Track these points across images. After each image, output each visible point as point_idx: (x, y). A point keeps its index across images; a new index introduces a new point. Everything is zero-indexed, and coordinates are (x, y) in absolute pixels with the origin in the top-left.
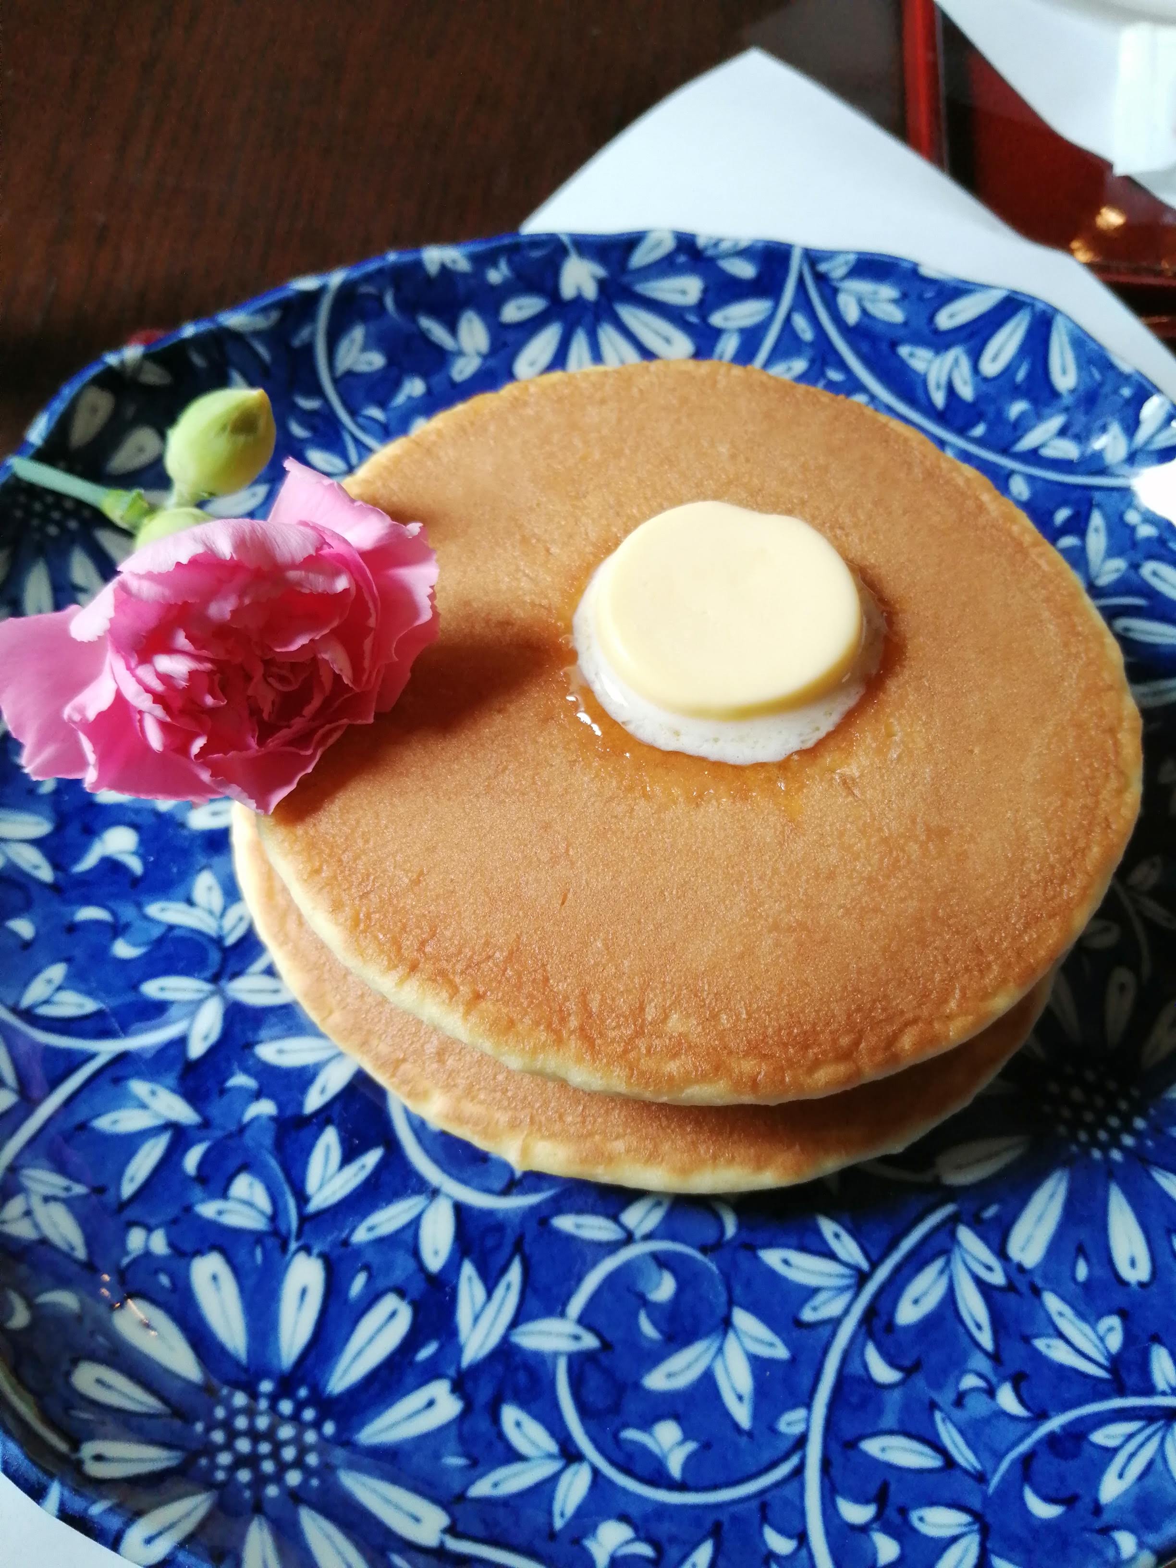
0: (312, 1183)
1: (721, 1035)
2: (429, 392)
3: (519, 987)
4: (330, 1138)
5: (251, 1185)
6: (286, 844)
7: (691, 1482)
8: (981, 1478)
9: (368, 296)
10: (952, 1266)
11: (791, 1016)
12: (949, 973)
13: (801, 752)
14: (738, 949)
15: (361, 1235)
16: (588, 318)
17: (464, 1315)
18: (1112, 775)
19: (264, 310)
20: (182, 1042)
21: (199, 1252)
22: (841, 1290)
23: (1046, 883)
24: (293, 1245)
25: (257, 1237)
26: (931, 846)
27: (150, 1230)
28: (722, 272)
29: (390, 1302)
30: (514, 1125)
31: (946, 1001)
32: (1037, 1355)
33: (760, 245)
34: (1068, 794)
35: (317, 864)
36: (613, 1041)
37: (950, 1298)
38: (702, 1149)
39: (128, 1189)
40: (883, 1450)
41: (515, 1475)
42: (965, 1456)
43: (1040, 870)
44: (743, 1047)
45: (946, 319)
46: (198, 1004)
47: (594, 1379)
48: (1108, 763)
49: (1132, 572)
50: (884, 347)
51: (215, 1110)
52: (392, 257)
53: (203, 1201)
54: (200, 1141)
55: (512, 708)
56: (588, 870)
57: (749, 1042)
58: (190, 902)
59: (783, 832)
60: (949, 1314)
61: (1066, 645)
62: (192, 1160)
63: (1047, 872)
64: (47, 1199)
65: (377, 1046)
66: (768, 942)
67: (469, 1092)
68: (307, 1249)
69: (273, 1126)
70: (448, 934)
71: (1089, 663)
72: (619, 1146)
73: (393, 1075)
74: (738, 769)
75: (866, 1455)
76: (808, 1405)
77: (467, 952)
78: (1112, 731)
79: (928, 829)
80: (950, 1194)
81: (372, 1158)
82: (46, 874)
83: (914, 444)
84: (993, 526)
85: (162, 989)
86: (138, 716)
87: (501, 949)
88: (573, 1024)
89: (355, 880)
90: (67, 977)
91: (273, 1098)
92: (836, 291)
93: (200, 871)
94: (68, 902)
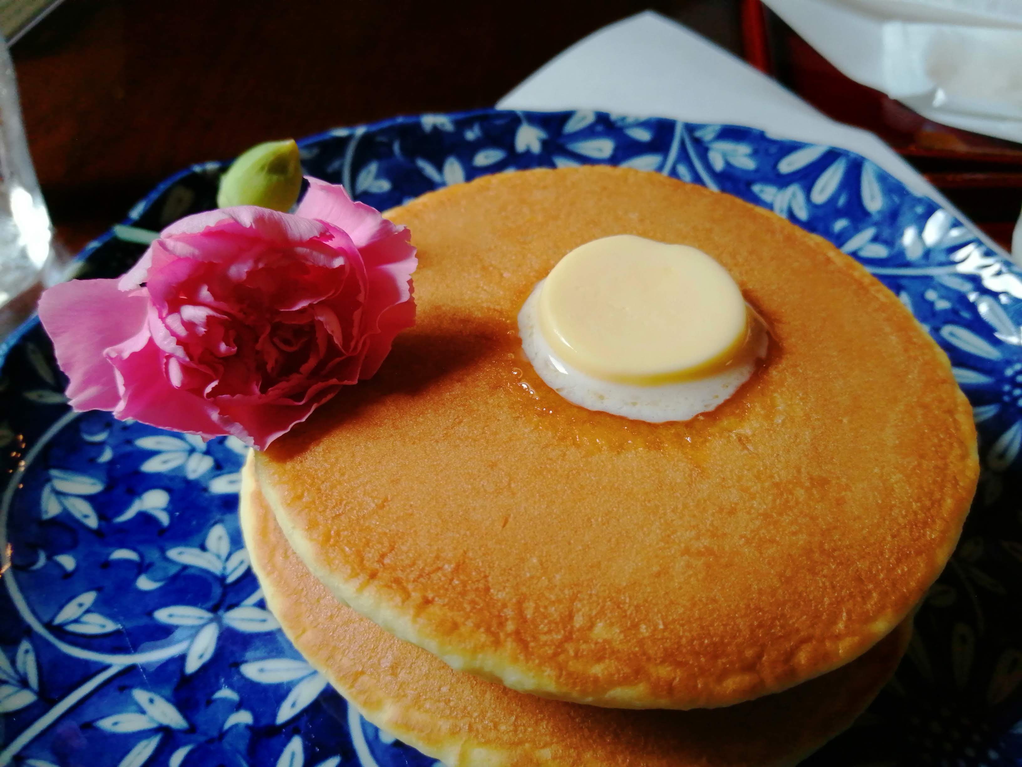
1: (641, 643)
3: (463, 594)
4: (296, 746)
6: (276, 476)
9: (382, 143)
11: (702, 628)
12: (836, 598)
13: (705, 415)
14: (656, 569)
16: (534, 163)
18: (955, 445)
19: (310, 147)
20: (182, 659)
23: (912, 525)
26: (815, 491)
28: (629, 137)
30: (454, 732)
31: (834, 623)
33: (654, 120)
34: (922, 457)
35: (300, 491)
36: (545, 644)
38: (620, 759)
43: (906, 516)
44: (660, 653)
45: (785, 167)
46: (197, 629)
48: (951, 436)
49: (934, 333)
50: (742, 186)
51: (201, 718)
52: (400, 120)
54: (185, 744)
55: (469, 379)
56: (527, 499)
57: (665, 649)
58: (203, 548)
59: (690, 475)
61: (906, 350)
62: (176, 760)
63: (911, 517)
65: (341, 660)
66: (681, 563)
67: (417, 702)
69: (248, 734)
70: (404, 548)
71: (926, 364)
72: (546, 753)
73: (352, 686)
74: (652, 427)
77: (420, 564)
78: (951, 412)
79: (811, 479)
81: (330, 764)
82: (93, 522)
85: (171, 616)
86: (165, 360)
87: (449, 562)
88: (510, 627)
89: (330, 504)
90: (96, 602)
91: (252, 709)
92: (707, 150)
93: (214, 524)
94: (107, 545)
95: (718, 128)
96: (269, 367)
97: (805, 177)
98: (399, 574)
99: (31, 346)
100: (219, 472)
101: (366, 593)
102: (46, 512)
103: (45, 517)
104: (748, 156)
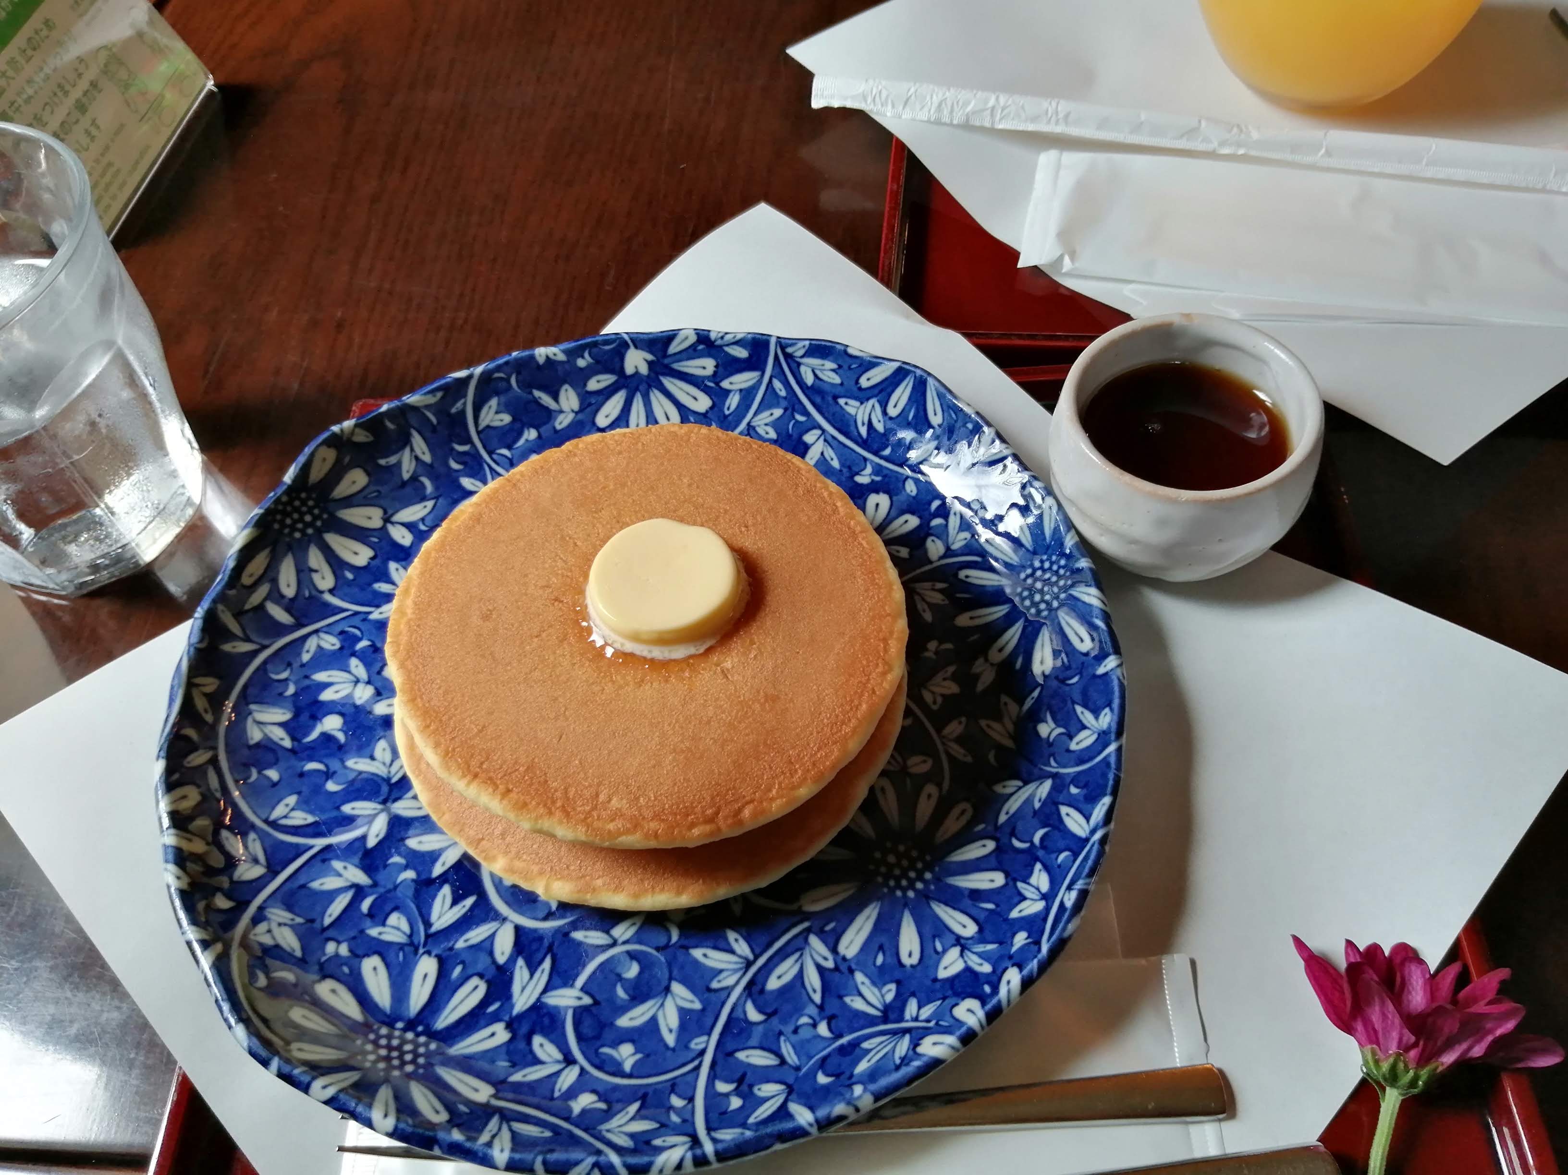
0: (434, 917)
1: (639, 809)
2: (540, 436)
3: (531, 785)
4: (446, 891)
5: (399, 918)
7: (635, 1073)
8: (798, 1069)
9: (501, 379)
10: (804, 957)
11: (679, 798)
12: (772, 775)
14: (653, 762)
15: (460, 944)
16: (642, 387)
17: (516, 988)
18: (880, 664)
19: (432, 392)
20: (364, 838)
21: (367, 955)
22: (735, 971)
23: (833, 725)
24: (421, 951)
25: (401, 947)
26: (767, 705)
27: (339, 942)
28: (727, 354)
29: (475, 981)
30: (541, 873)
31: (770, 790)
32: (845, 1006)
33: (750, 336)
34: (851, 675)
35: (428, 722)
36: (580, 812)
37: (800, 975)
39: (327, 921)
40: (747, 1057)
41: (536, 1071)
42: (791, 1057)
43: (830, 718)
44: (651, 815)
45: (864, 382)
46: (373, 817)
47: (587, 1022)
48: (879, 657)
49: (973, 540)
50: (830, 399)
51: (381, 876)
52: (514, 354)
53: (371, 927)
54: (371, 895)
56: (575, 722)
57: (655, 812)
58: (372, 758)
60: (799, 984)
61: (866, 591)
62: (366, 905)
63: (833, 720)
64: (280, 924)
65: (468, 831)
66: (669, 758)
67: (518, 856)
68: (429, 953)
69: (413, 885)
70: (495, 758)
71: (879, 600)
72: (599, 882)
73: (476, 848)
74: (665, 664)
75: (737, 1059)
76: (709, 1034)
77: (505, 767)
78: (885, 640)
79: (766, 696)
80: (807, 916)
81: (469, 901)
82: (287, 743)
83: (803, 472)
85: (353, 809)
87: (523, 766)
88: (559, 804)
89: (449, 730)
90: (297, 803)
91: (415, 869)
92: (799, 364)
93: (379, 739)
94: (302, 760)
95: (807, 344)
97: (881, 392)
98: (492, 774)
99: (220, 607)
100: (379, 698)
101: (472, 787)
102: (252, 739)
103: (252, 742)
104: (833, 370)
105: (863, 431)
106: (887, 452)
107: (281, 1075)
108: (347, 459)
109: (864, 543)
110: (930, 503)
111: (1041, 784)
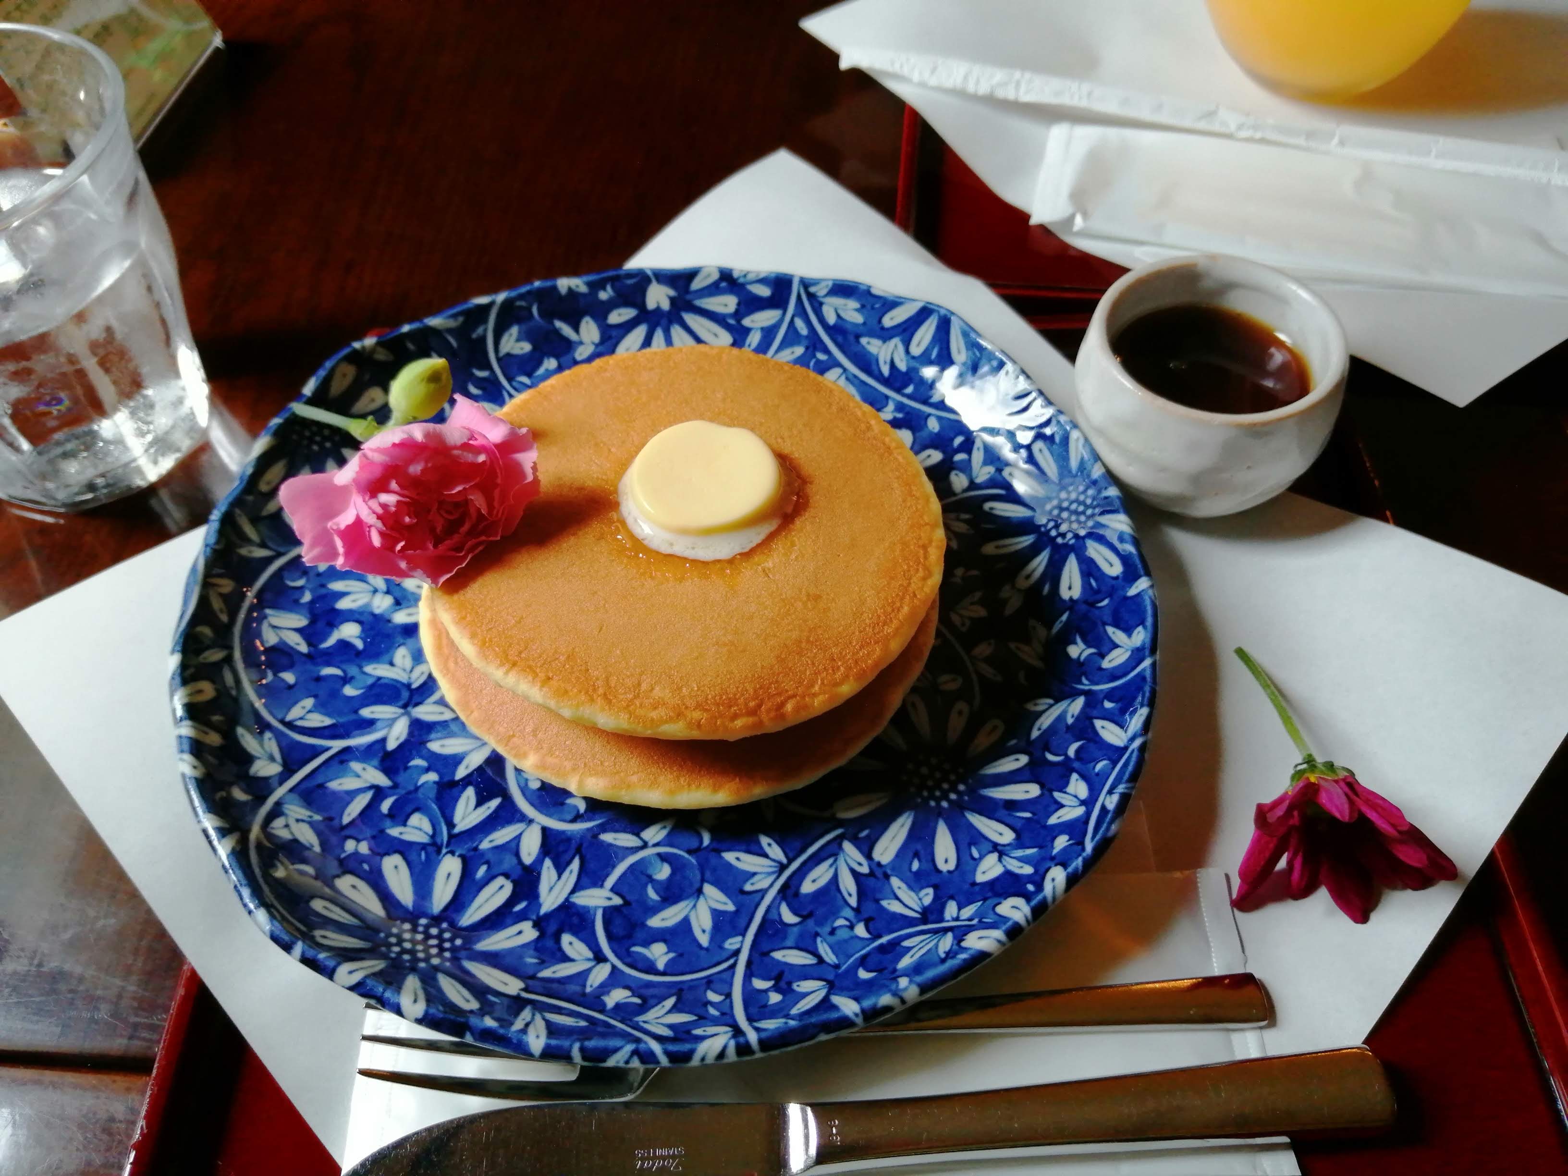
0: (457, 818)
1: (682, 698)
2: (558, 364)
3: (572, 673)
4: (470, 793)
5: (421, 819)
6: (447, 604)
7: (668, 971)
8: (837, 967)
9: (521, 307)
10: (838, 862)
11: (722, 689)
12: (815, 671)
13: (741, 554)
14: (696, 654)
15: (485, 845)
16: (664, 321)
17: (543, 888)
18: (920, 569)
19: (454, 316)
20: (383, 741)
21: (388, 854)
22: (770, 874)
23: (875, 624)
24: (444, 851)
25: (423, 846)
26: (809, 604)
27: (358, 841)
28: (750, 292)
29: (501, 880)
30: (574, 770)
31: (813, 686)
32: (882, 908)
33: (773, 275)
34: (892, 578)
35: (464, 614)
36: (622, 700)
37: (835, 880)
38: (682, 780)
39: (346, 820)
40: (784, 956)
41: (566, 968)
42: (830, 957)
43: (872, 618)
44: (694, 704)
45: (888, 321)
46: (393, 721)
47: (618, 921)
48: (919, 563)
49: (997, 474)
50: (851, 338)
51: (402, 778)
52: (537, 284)
53: (392, 827)
54: (390, 796)
55: (580, 533)
56: (615, 615)
57: (697, 702)
58: (392, 664)
59: (726, 596)
60: (834, 888)
61: (904, 501)
62: (386, 806)
63: (875, 620)
64: (298, 821)
65: (498, 729)
66: (712, 650)
67: (550, 752)
68: (452, 853)
69: (435, 787)
70: (534, 647)
71: (917, 510)
72: (634, 778)
73: (506, 745)
74: (705, 564)
75: (773, 958)
76: (743, 934)
77: (545, 656)
78: (925, 547)
79: (808, 595)
80: (840, 823)
81: (495, 803)
82: (304, 648)
84: (874, 438)
85: (372, 712)
86: (368, 529)
87: (563, 655)
89: (485, 622)
90: (315, 706)
91: (437, 771)
92: (821, 304)
93: (399, 646)
94: (317, 664)
95: (830, 284)
96: (438, 530)
97: (904, 330)
98: (531, 663)
99: (238, 511)
100: (398, 607)
101: (510, 675)
102: (267, 641)
103: (267, 646)
104: (857, 310)
105: (886, 370)
106: (910, 390)
107: (306, 961)
108: (367, 377)
109: (900, 458)
110: (952, 439)
111: (1073, 701)
